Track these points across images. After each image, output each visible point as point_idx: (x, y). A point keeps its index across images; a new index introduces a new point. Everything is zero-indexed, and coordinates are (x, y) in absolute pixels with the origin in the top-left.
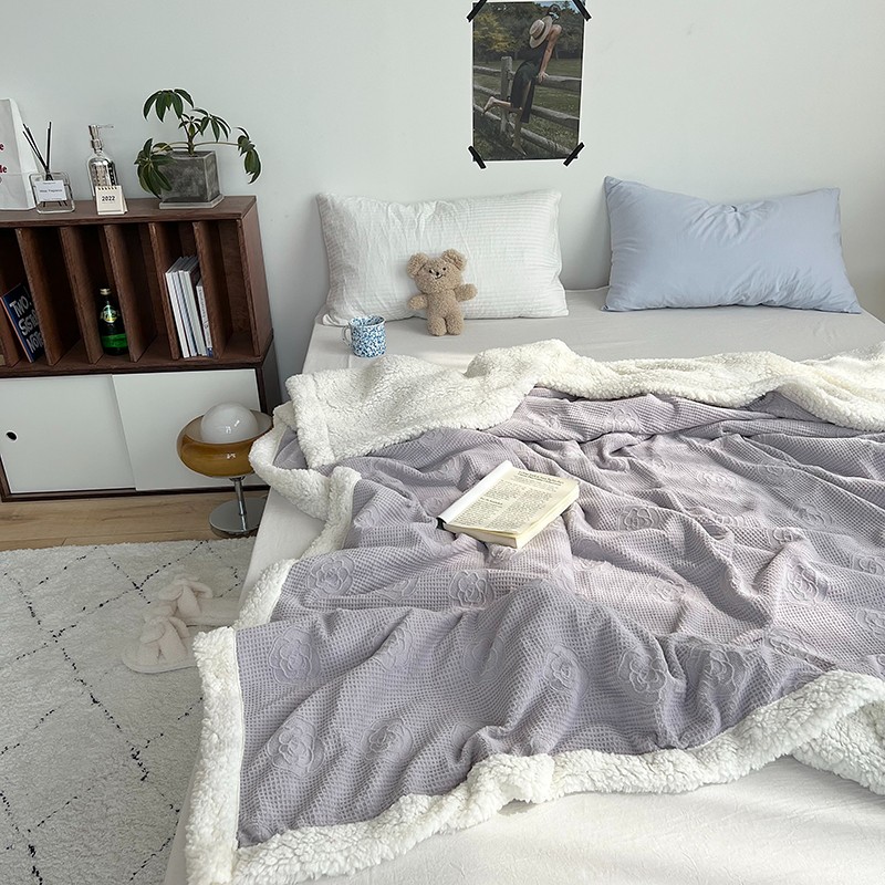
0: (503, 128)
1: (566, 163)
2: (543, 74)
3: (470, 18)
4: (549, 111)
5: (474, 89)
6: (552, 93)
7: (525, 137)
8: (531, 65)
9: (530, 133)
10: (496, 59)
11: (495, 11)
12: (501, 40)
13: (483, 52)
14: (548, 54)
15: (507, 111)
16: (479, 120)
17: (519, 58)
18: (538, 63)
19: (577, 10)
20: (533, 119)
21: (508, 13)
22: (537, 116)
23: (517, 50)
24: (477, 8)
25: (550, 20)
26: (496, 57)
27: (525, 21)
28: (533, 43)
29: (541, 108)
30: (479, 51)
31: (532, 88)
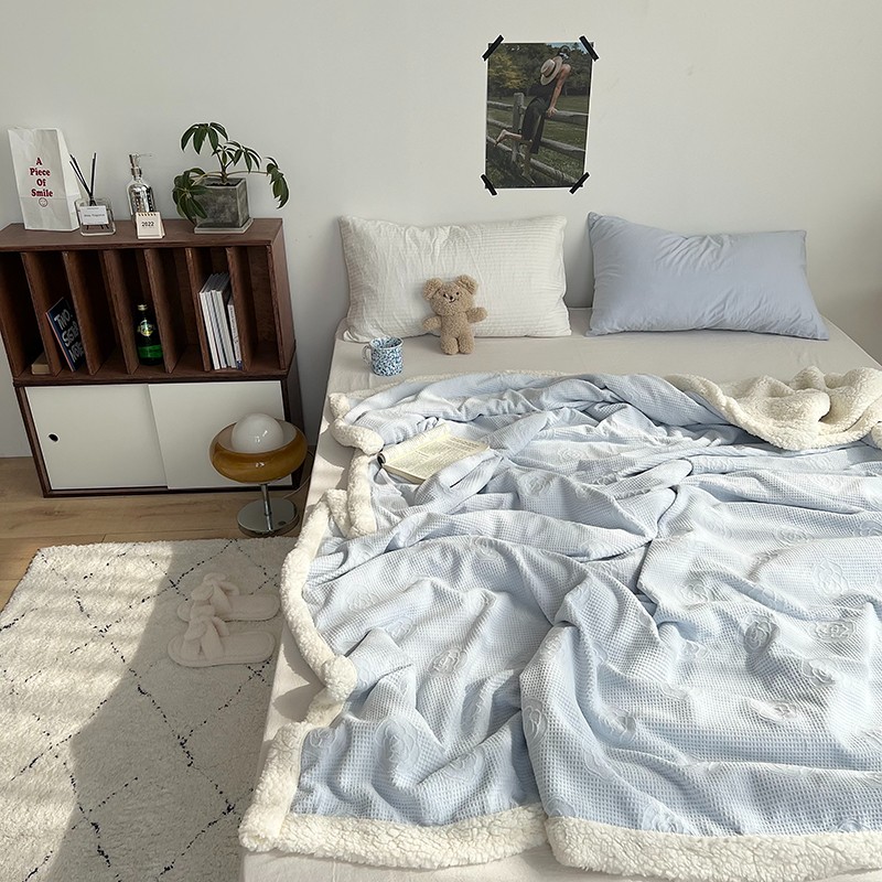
0: (514, 158)
1: (572, 191)
2: (552, 109)
3: (485, 57)
4: (558, 143)
5: (488, 123)
6: (560, 126)
8: (542, 101)
9: (539, 163)
10: (507, 96)
11: (509, 51)
12: (513, 78)
13: (496, 88)
14: (558, 91)
15: (518, 143)
16: (492, 152)
17: (531, 94)
18: (548, 99)
19: (586, 51)
21: (521, 53)
22: (546, 147)
23: (528, 87)
24: (493, 47)
25: (560, 60)
26: (509, 93)
27: (537, 61)
28: (544, 81)
29: (549, 141)
30: (493, 87)
31: (542, 122)
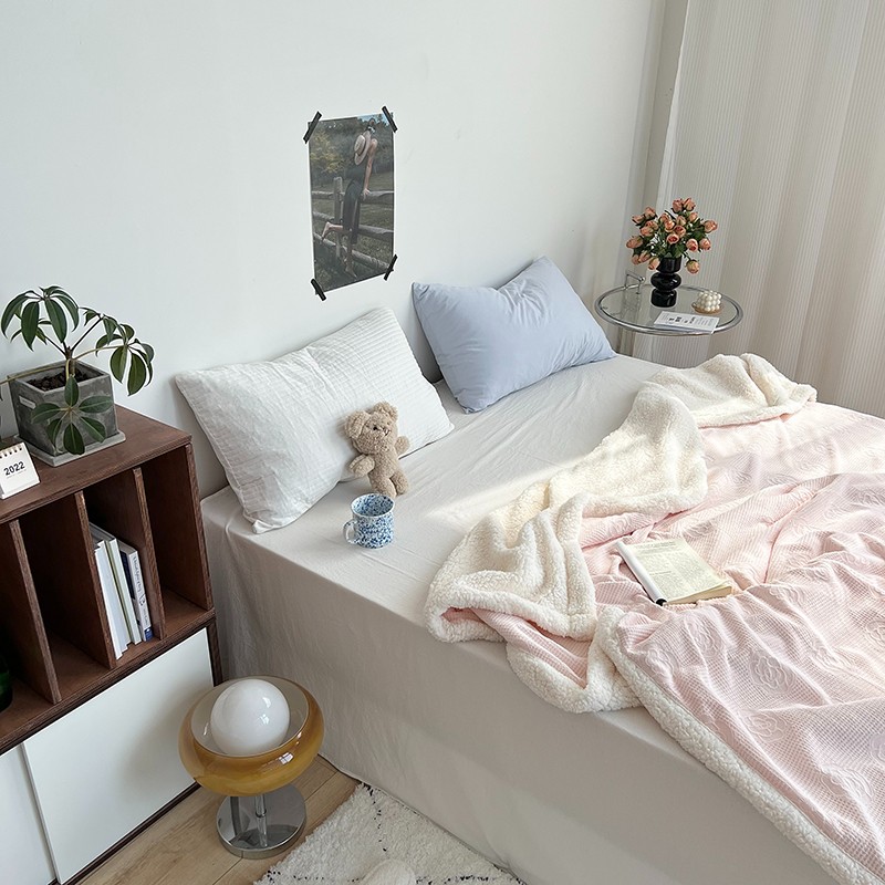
0: (338, 254)
1: (386, 278)
2: (366, 191)
3: (306, 139)
4: (372, 228)
5: (314, 217)
6: (374, 209)
7: (355, 258)
8: (356, 183)
9: (359, 254)
10: (328, 182)
11: (327, 130)
12: (332, 160)
13: (319, 175)
14: (369, 169)
15: (340, 234)
16: (319, 248)
17: (348, 177)
18: (361, 181)
19: (388, 123)
20: (361, 239)
21: (337, 131)
22: (364, 235)
23: (345, 169)
24: (312, 126)
25: (369, 135)
26: (329, 179)
27: (350, 137)
28: (358, 160)
29: (366, 227)
30: (315, 175)
31: (359, 207)
